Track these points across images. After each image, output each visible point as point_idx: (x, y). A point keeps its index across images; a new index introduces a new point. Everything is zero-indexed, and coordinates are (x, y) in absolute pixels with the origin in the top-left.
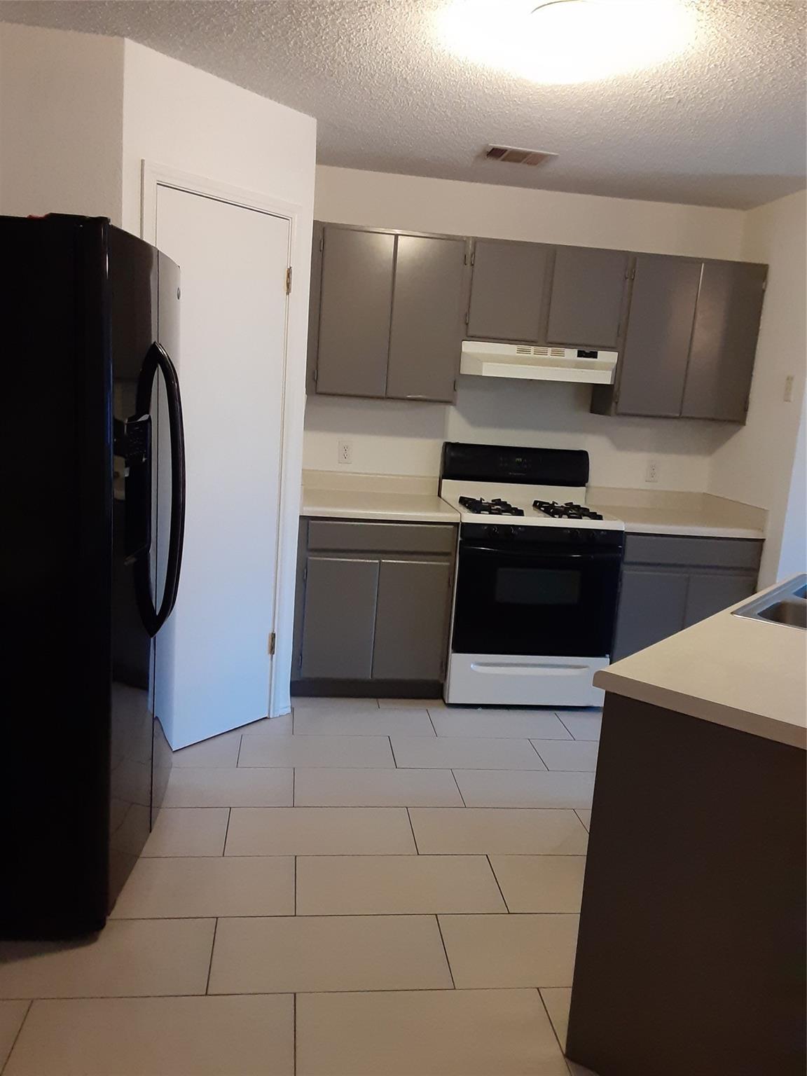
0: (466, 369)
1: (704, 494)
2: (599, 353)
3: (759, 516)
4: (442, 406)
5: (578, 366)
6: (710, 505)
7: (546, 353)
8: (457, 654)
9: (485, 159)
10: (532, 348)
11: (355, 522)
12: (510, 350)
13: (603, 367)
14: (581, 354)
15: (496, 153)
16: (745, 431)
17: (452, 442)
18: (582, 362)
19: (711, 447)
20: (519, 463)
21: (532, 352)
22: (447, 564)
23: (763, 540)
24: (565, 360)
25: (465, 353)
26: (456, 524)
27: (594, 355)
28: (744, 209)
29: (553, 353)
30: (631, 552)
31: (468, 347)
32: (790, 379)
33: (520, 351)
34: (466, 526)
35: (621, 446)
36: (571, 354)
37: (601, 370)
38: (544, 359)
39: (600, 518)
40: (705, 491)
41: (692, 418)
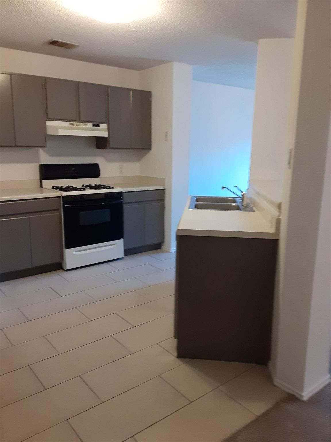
0: (50, 132)
1: (139, 176)
2: (101, 125)
3: (162, 181)
4: (36, 149)
5: (93, 130)
6: (142, 180)
7: (80, 125)
8: (67, 249)
9: (49, 44)
10: (75, 123)
11: (12, 202)
12: (66, 124)
13: (103, 130)
14: (94, 125)
15: (54, 43)
16: (151, 152)
17: (44, 164)
18: (95, 128)
19: (139, 158)
20: (74, 170)
21: (82, 125)
22: (58, 214)
23: (164, 189)
24: (88, 128)
25: (47, 125)
26: (59, 197)
27: (98, 126)
28: (138, 70)
29: (84, 125)
30: (126, 199)
31: (49, 123)
32: (167, 132)
33: (70, 124)
34: (64, 197)
35: (108, 160)
36: (90, 125)
37: (102, 131)
38: (80, 127)
39: (113, 188)
40: (139, 175)
41: (134, 148)
